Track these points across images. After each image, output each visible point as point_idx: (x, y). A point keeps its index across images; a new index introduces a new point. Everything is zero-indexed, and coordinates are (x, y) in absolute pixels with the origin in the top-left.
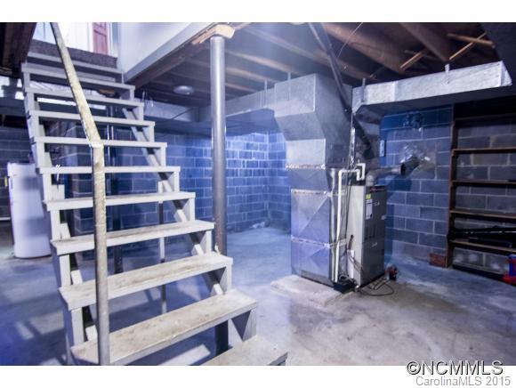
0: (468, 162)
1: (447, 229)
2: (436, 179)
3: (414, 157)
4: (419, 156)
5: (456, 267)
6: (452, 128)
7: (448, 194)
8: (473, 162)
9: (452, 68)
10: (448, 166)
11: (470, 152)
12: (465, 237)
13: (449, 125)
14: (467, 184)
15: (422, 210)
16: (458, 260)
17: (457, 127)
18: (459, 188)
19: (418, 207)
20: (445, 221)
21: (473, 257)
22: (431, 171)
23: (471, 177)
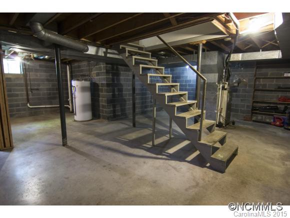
0: (259, 82)
1: (251, 107)
2: (247, 88)
3: (239, 79)
4: (242, 79)
5: (253, 121)
6: (255, 69)
7: (252, 94)
8: (262, 82)
9: (262, 51)
10: (253, 83)
11: (260, 78)
12: (257, 110)
13: (254, 68)
14: (259, 90)
15: (241, 100)
16: (254, 118)
17: (257, 68)
18: (256, 92)
19: (240, 99)
20: (251, 104)
21: (259, 117)
22: (246, 85)
23: (261, 88)
